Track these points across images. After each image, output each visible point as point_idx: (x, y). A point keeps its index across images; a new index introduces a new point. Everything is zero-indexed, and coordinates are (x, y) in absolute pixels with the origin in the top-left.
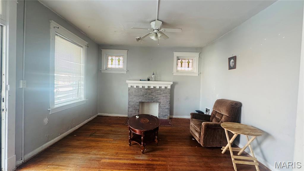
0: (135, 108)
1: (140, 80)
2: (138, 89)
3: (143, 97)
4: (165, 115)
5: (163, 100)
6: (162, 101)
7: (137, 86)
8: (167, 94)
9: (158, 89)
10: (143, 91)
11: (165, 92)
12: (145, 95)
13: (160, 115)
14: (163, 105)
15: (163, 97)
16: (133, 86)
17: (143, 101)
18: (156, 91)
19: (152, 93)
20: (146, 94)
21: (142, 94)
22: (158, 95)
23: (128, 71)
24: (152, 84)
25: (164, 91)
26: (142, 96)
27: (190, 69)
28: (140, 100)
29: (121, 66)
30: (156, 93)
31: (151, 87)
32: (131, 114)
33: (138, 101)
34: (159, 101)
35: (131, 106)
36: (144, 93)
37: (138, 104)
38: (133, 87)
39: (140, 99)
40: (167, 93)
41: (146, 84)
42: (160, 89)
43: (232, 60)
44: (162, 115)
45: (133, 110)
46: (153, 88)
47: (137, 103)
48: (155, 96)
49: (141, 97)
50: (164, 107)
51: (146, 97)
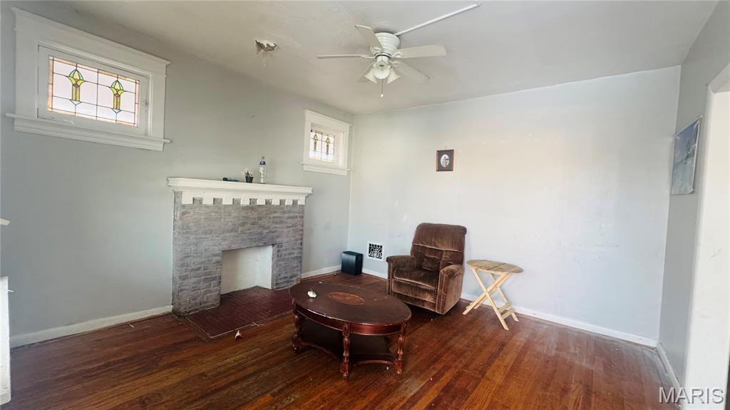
0: (206, 274)
1: (225, 179)
2: (216, 210)
3: (233, 234)
4: (291, 277)
5: (287, 237)
6: (286, 240)
7: (214, 199)
8: (296, 220)
9: (277, 206)
10: (234, 215)
11: (291, 215)
12: (240, 228)
13: (281, 279)
14: (286, 250)
15: (288, 227)
16: (201, 201)
17: (234, 246)
18: (271, 213)
19: (260, 218)
20: (243, 224)
21: (230, 224)
22: (276, 223)
23: (169, 141)
24: (261, 193)
25: (290, 212)
26: (231, 231)
27: (331, 158)
28: (225, 245)
29: (128, 116)
30: (270, 218)
31: (259, 203)
32: (194, 299)
33: (217, 250)
34: (278, 240)
35: (192, 270)
36: (239, 220)
37: (218, 258)
38: (201, 203)
39: (226, 242)
40: (296, 216)
41: (245, 194)
42: (282, 206)
43: (445, 156)
44: (285, 278)
45: (199, 282)
46: (263, 203)
47: (215, 255)
48: (268, 228)
49: (228, 234)
50: (290, 254)
51: (243, 232)
